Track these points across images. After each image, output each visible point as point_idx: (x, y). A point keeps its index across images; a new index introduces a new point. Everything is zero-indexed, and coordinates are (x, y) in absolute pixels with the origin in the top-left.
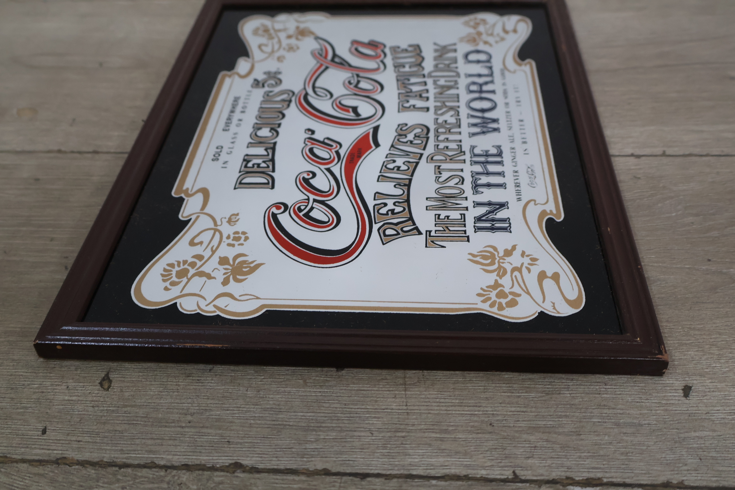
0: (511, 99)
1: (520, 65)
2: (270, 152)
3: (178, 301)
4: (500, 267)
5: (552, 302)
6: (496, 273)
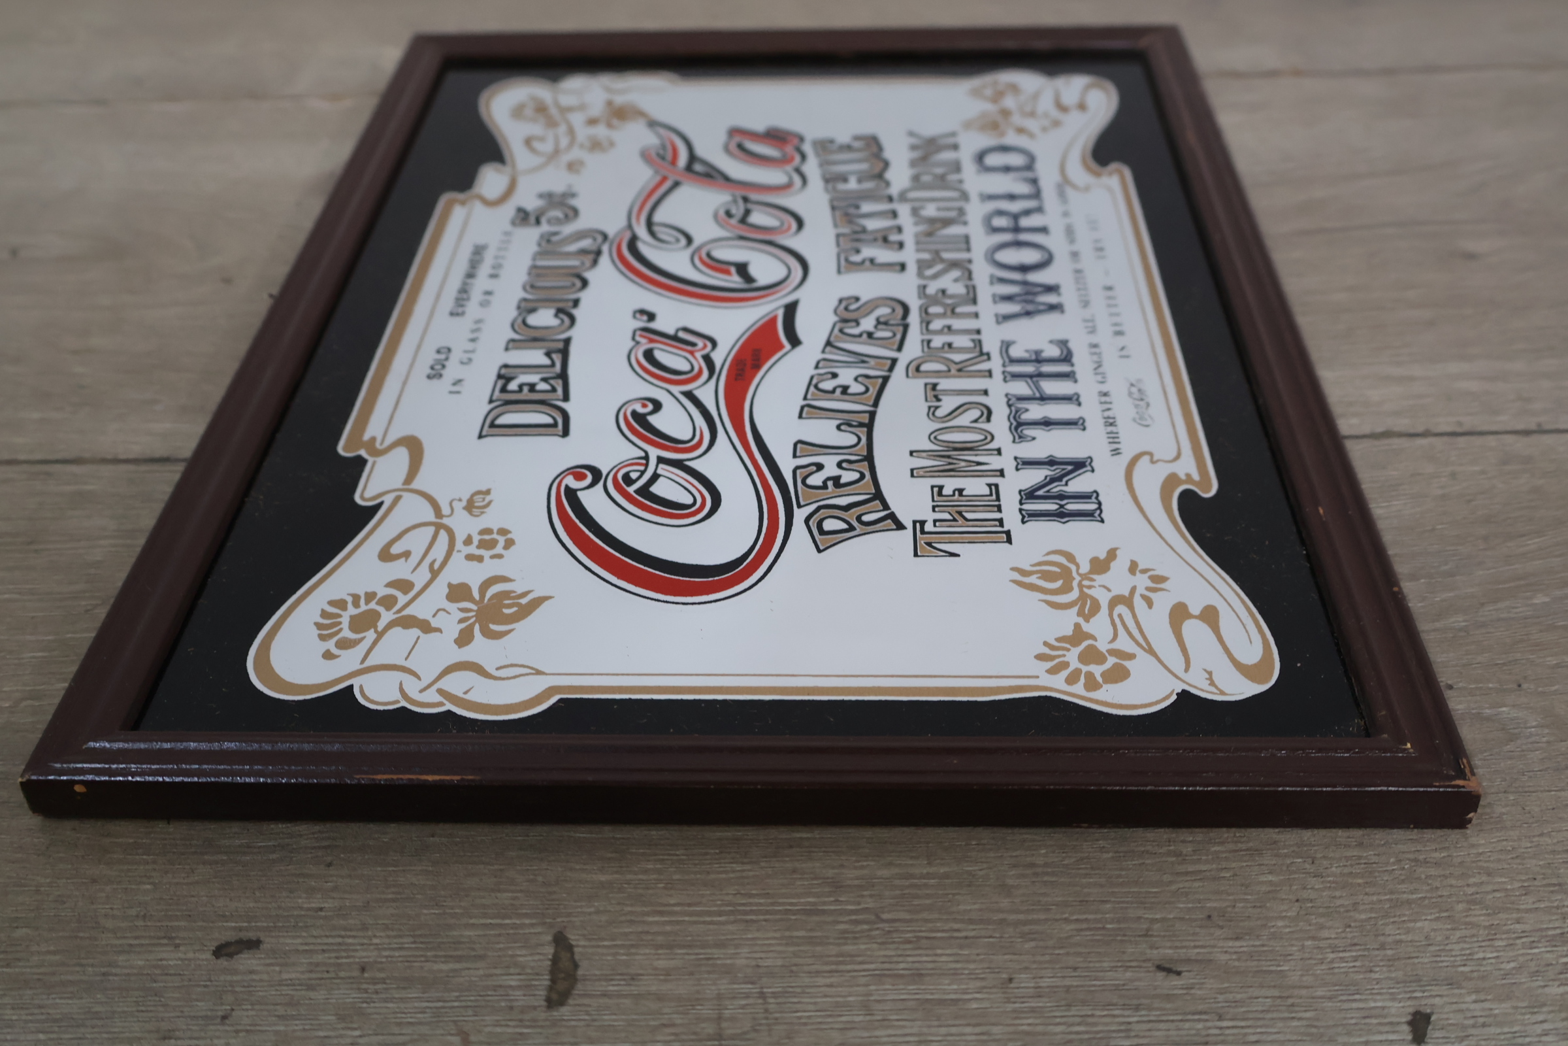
0: (1084, 244)
1: (1098, 175)
2: (557, 358)
3: (356, 682)
4: (1083, 597)
5: (1205, 670)
6: (1076, 609)
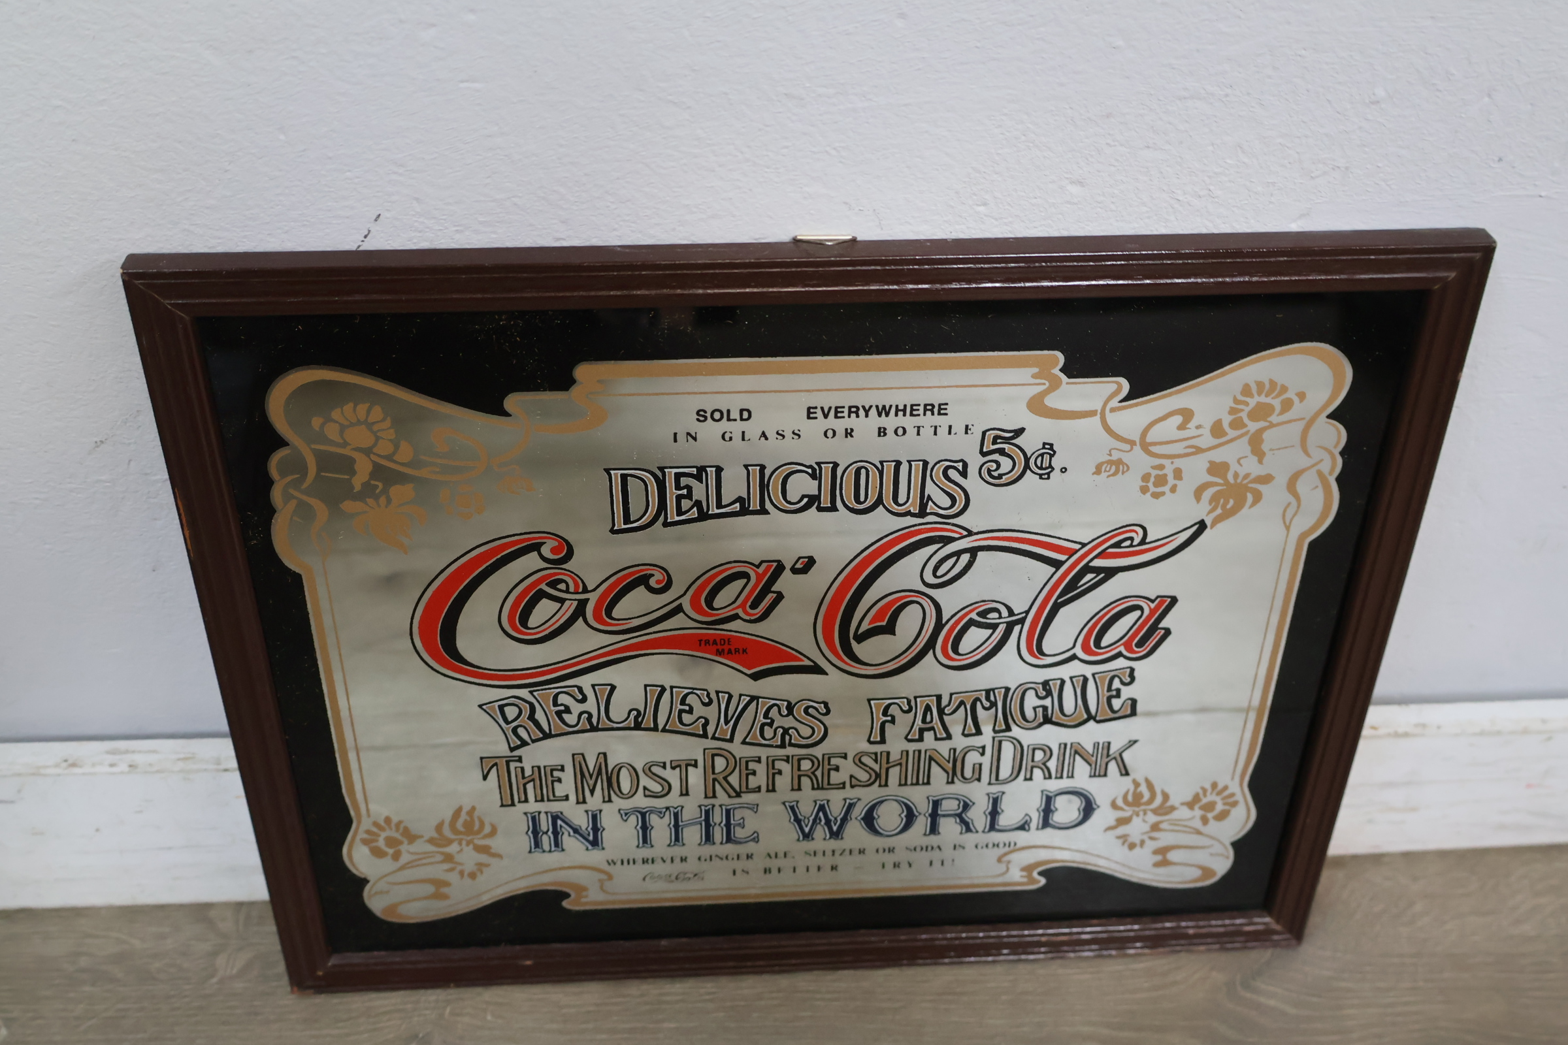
0: (904, 856)
1: (1027, 870)
4: (450, 841)
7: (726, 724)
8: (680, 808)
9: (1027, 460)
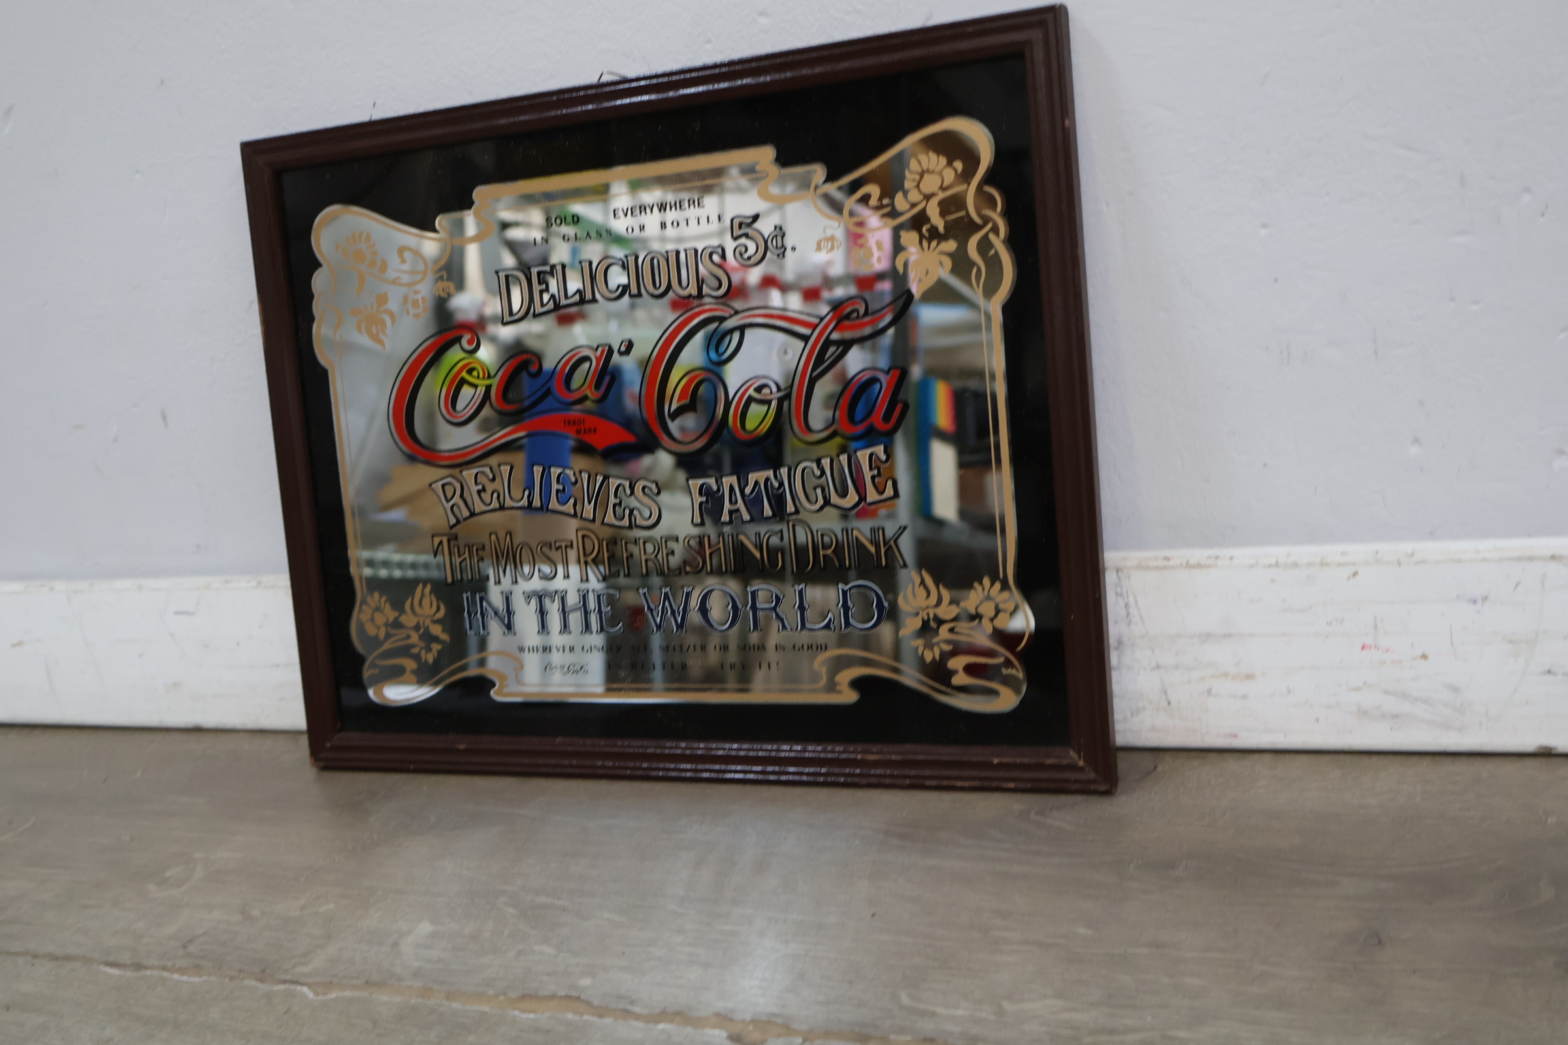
7: (590, 502)
8: (564, 593)
9: (766, 242)
